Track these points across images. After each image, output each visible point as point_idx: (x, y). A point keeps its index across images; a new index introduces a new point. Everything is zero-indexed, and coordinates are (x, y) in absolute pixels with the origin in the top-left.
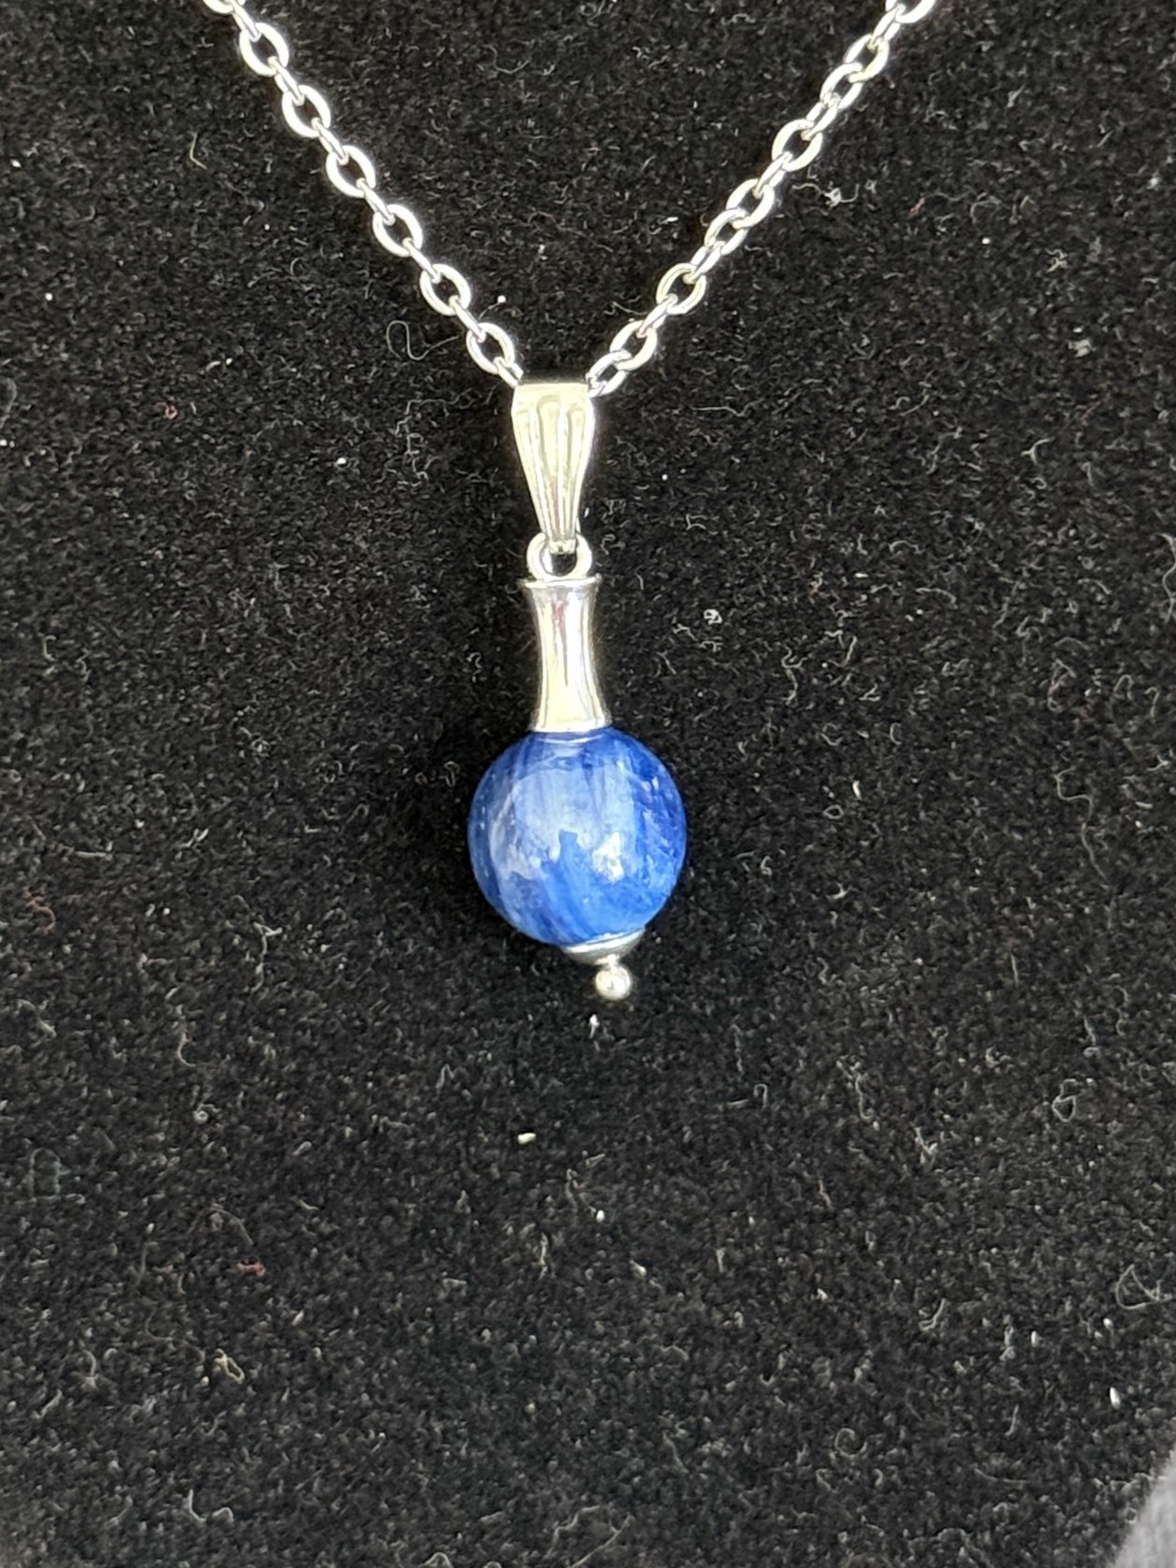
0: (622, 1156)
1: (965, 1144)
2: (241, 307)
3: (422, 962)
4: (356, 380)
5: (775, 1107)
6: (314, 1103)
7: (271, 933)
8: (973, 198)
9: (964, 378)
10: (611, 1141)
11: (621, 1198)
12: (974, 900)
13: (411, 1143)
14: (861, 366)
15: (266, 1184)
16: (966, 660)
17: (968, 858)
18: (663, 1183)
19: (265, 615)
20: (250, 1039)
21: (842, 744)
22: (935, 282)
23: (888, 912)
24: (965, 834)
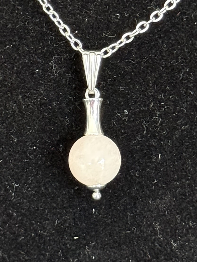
0: (99, 244)
1: (184, 244)
2: (15, 33)
3: (53, 194)
4: (41, 51)
5: (138, 233)
6: (25, 227)
7: (17, 185)
8: (193, 12)
9: (189, 56)
10: (97, 240)
11: (99, 254)
12: (189, 184)
13: (48, 238)
14: (164, 52)
15: (13, 247)
16: (188, 126)
17: (187, 174)
18: (109, 251)
19: (17, 108)
20: (10, 211)
21: (157, 145)
22: (183, 32)
23: (167, 186)
24: (187, 168)
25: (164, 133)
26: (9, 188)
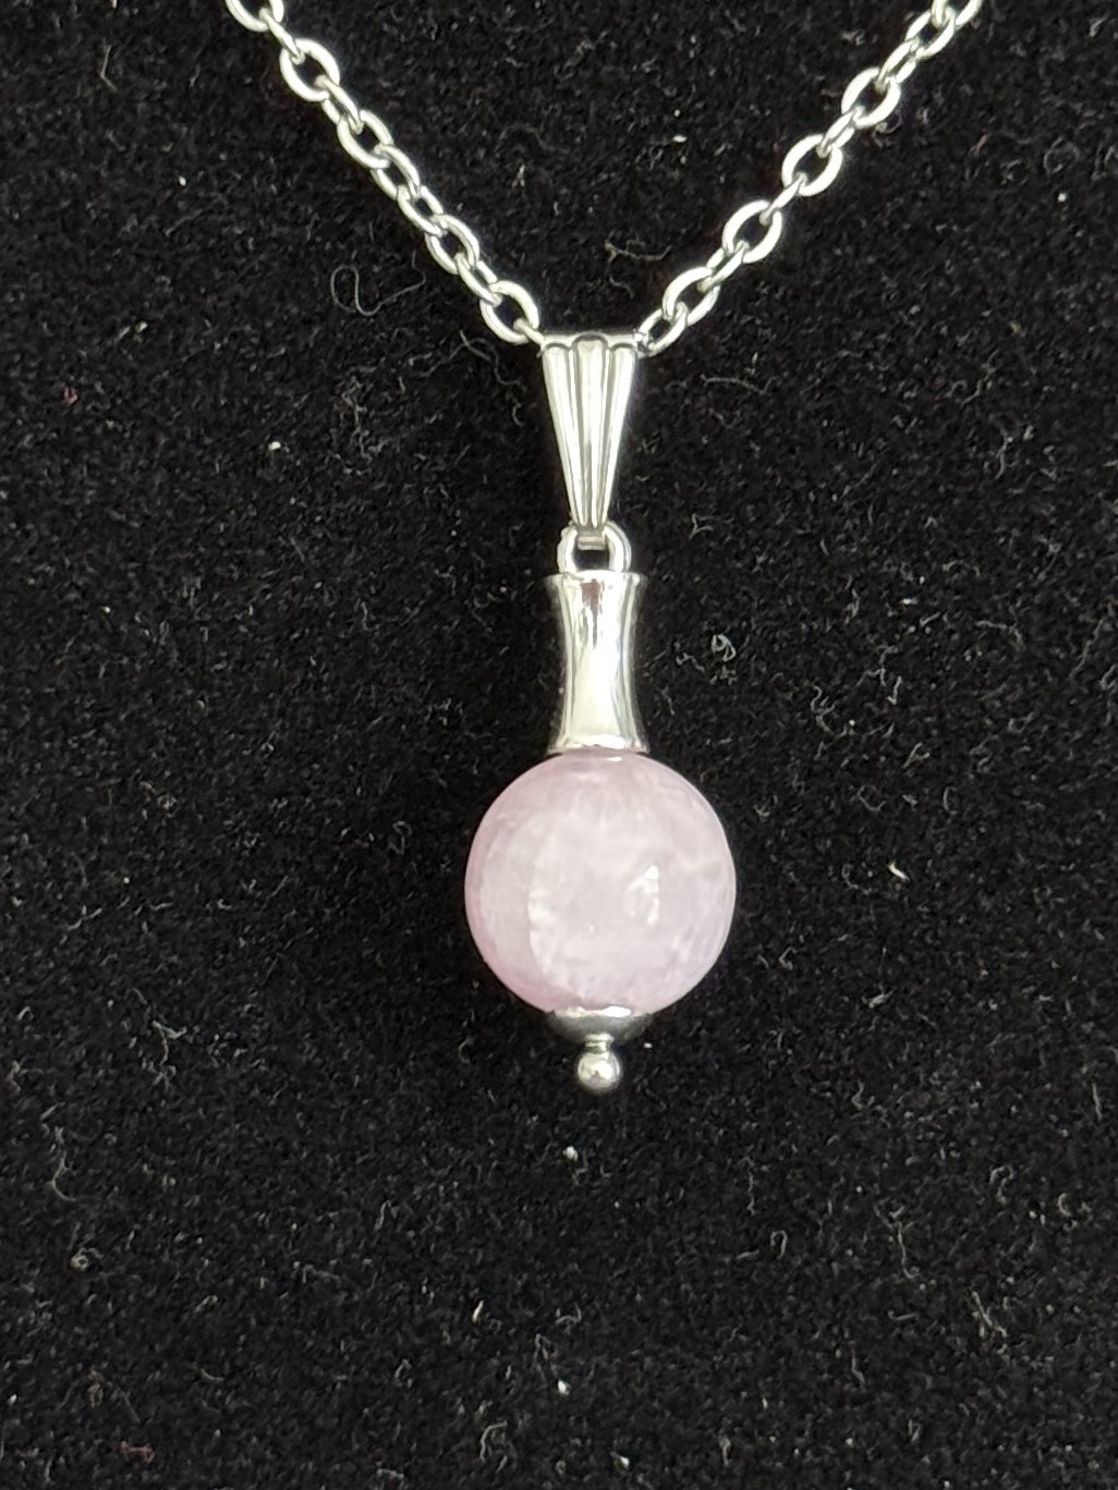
25: (920, 752)
26: (136, 1048)
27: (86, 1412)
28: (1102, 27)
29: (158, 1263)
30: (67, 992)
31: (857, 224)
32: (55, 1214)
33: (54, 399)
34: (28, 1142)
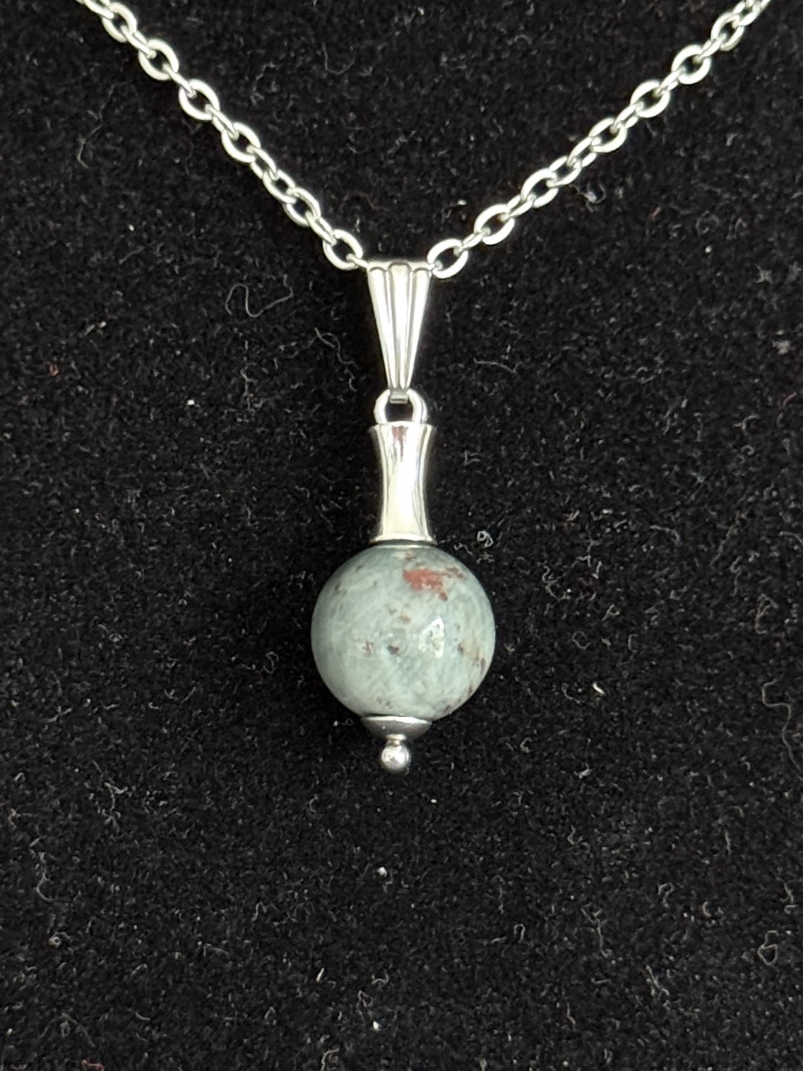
25: (613, 611)
26: (94, 801)
27: (58, 1040)
28: (734, 140)
29: (109, 942)
30: (49, 763)
31: (575, 263)
32: (39, 910)
33: (42, 373)
34: (21, 862)
